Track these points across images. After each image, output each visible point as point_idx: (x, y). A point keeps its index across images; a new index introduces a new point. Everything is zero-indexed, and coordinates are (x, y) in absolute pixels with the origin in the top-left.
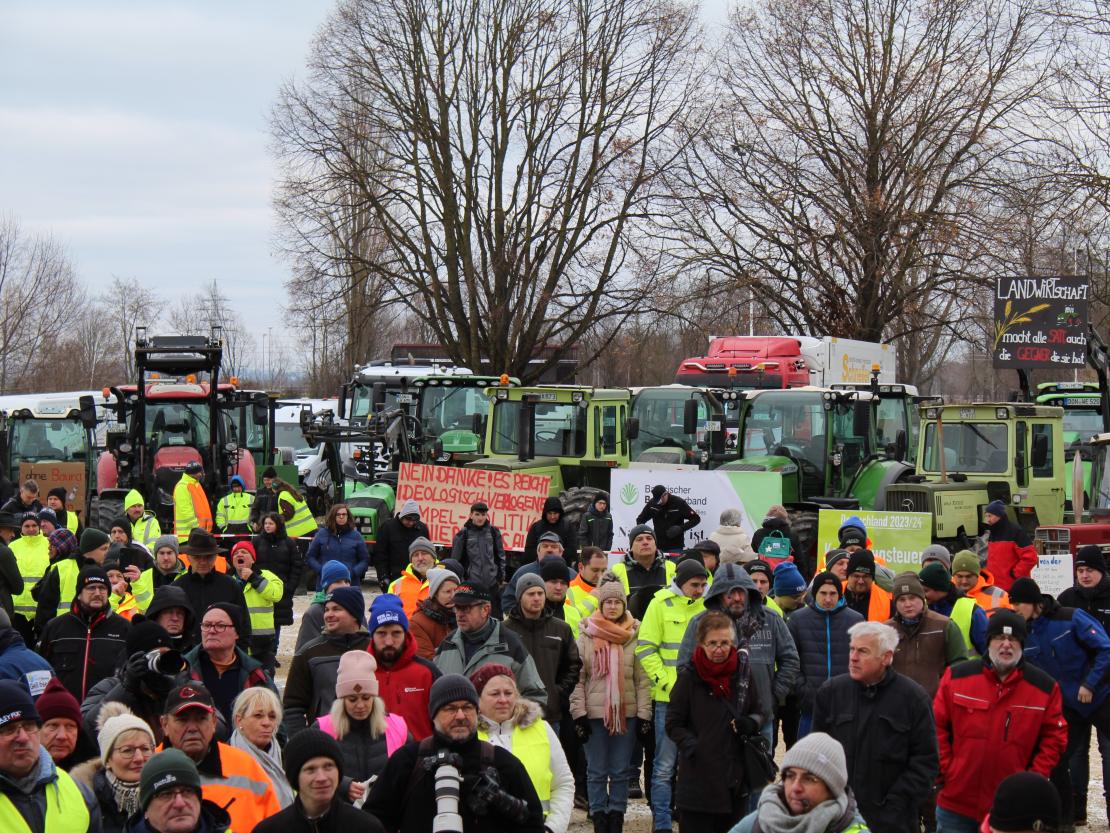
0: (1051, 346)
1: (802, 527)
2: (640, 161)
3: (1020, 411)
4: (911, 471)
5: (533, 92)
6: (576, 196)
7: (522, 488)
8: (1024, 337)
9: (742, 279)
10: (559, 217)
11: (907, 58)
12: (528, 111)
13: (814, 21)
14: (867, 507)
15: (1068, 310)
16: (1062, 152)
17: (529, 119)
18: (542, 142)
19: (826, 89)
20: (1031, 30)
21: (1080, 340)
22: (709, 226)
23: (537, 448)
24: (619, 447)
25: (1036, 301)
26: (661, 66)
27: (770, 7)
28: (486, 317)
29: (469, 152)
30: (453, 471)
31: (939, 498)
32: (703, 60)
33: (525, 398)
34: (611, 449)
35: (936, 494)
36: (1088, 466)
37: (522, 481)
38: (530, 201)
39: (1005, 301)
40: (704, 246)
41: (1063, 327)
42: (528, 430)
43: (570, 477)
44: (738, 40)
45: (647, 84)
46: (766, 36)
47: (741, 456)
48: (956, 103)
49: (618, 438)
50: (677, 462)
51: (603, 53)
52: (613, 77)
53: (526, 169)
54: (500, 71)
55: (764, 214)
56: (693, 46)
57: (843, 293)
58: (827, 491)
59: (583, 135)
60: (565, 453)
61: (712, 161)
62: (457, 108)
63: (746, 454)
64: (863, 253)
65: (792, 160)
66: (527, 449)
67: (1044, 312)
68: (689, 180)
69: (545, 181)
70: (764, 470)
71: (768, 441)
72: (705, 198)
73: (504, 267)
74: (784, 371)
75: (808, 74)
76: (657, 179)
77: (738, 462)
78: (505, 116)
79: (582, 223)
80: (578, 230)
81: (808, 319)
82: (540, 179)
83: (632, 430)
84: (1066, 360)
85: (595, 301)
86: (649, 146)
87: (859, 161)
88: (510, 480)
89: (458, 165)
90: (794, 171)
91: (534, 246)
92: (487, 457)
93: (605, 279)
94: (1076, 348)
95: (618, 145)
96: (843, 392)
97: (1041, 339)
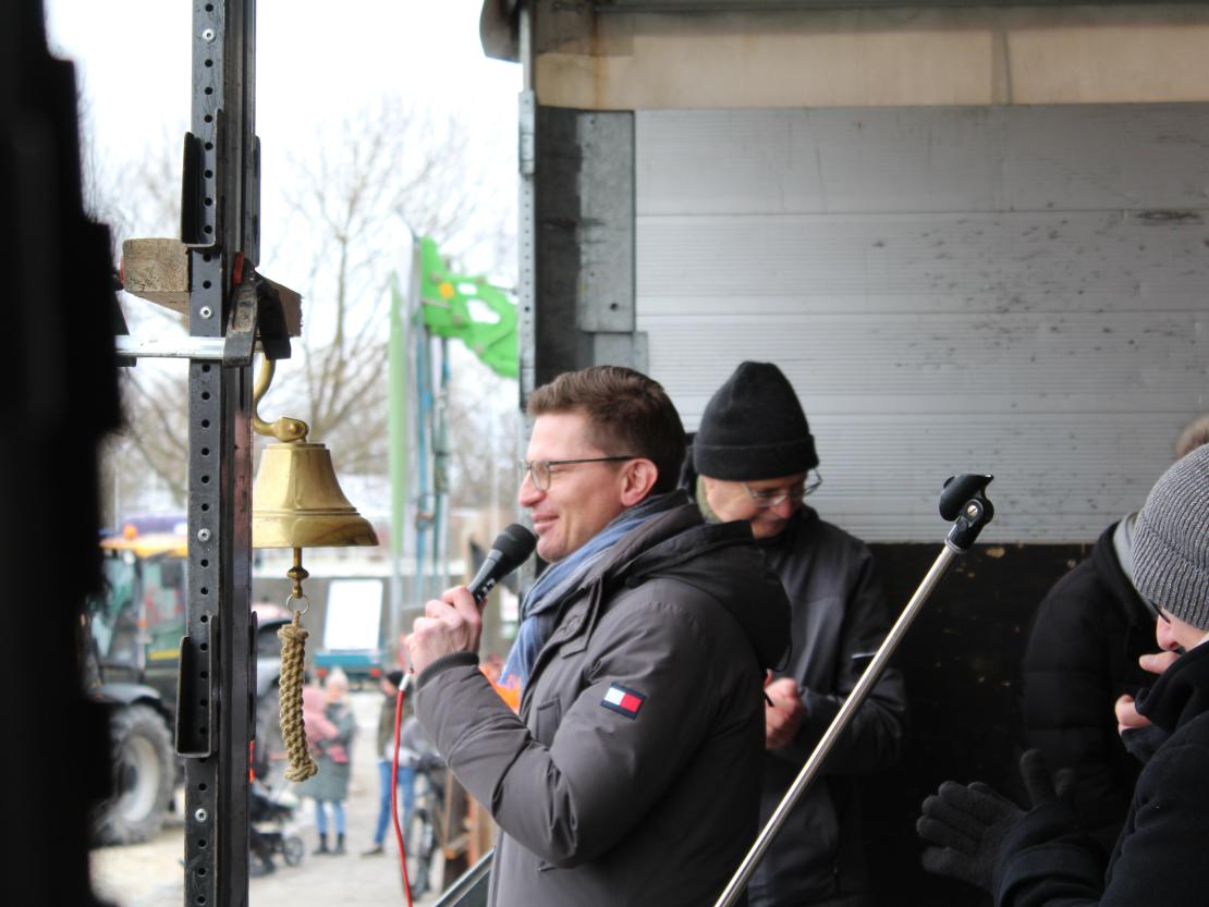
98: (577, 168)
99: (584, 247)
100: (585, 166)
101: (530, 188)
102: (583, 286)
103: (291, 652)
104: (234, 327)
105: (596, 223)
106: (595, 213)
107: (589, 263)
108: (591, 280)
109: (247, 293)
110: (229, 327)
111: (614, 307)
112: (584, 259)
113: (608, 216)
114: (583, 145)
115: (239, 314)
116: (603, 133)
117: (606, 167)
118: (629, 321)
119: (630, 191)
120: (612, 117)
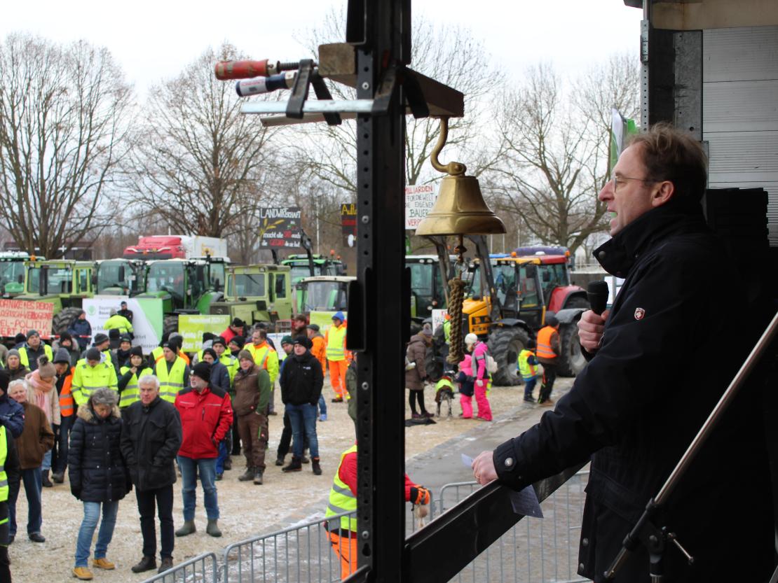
0: (285, 239)
1: (172, 323)
2: (109, 156)
3: (271, 268)
4: (222, 297)
5: (57, 124)
6: (79, 172)
7: (40, 309)
8: (273, 235)
9: (157, 209)
10: (71, 182)
11: (230, 110)
12: (54, 133)
13: (188, 92)
14: (204, 313)
15: (292, 223)
16: (300, 152)
17: (55, 136)
18: (62, 147)
19: (194, 123)
21: (298, 236)
22: (142, 187)
23: (49, 290)
24: (89, 288)
25: (277, 219)
26: (118, 112)
27: (168, 86)
28: (37, 228)
29: (27, 151)
30: (7, 302)
31: (234, 309)
32: (137, 109)
33: (42, 267)
34: (84, 289)
35: (233, 307)
36: (300, 292)
37: (40, 305)
38: (57, 175)
39: (263, 219)
40: (139, 195)
41: (290, 230)
42: (44, 281)
43: (66, 303)
44: (153, 100)
45: (111, 120)
46: (166, 99)
47: (145, 291)
48: (254, 129)
49: (88, 284)
50: (119, 294)
51: (90, 105)
52: (94, 117)
53: (54, 160)
54: (41, 114)
55: (167, 180)
56: (133, 103)
57: (202, 215)
58: (185, 306)
59: (81, 144)
60: (63, 291)
61: (142, 156)
62: (21, 131)
63: (148, 290)
64: (211, 197)
65: (178, 155)
66: (44, 291)
67: (282, 224)
68: (132, 165)
69: (64, 165)
70: (154, 297)
71: (158, 284)
72: (140, 173)
73: (44, 206)
74: (173, 251)
75: (184, 115)
76: (117, 164)
77: (144, 294)
78: (44, 135)
79: (82, 185)
80: (80, 188)
81: (188, 228)
82: (61, 165)
83: (95, 281)
84: (291, 245)
85: (89, 220)
86: (112, 149)
87: (209, 156)
88: (35, 304)
89: (22, 159)
90: (179, 161)
91: (59, 195)
92: (25, 294)
93: (93, 210)
94: (296, 240)
95: (99, 148)
96: (192, 261)
97: (280, 235)
98: (674, 60)
99: (676, 99)
100: (677, 59)
101: (646, 69)
102: (676, 119)
105: (683, 87)
106: (682, 82)
107: (679, 107)
108: (680, 116)
110: (377, 93)
111: (691, 129)
112: (676, 105)
113: (688, 84)
114: (676, 47)
115: (384, 86)
116: (686, 42)
117: (688, 59)
118: (700, 135)
119: (700, 70)
120: (691, 34)
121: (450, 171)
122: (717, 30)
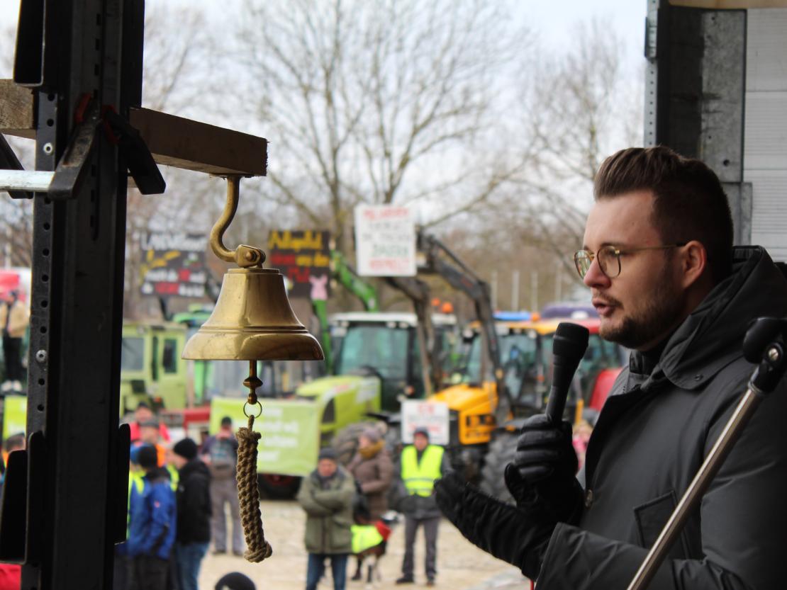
0: (180, 282)
3: (157, 329)
8: (161, 276)
15: (193, 257)
20: (194, 58)
25: (168, 250)
36: (200, 368)
39: (147, 250)
41: (188, 269)
67: (176, 259)
84: (190, 292)
97: (173, 276)
98: (701, 55)
99: (704, 116)
100: (706, 53)
101: (654, 68)
102: (702, 147)
103: (245, 451)
104: (66, 162)
105: (714, 97)
106: (714, 89)
107: (707, 129)
108: (709, 142)
109: (87, 132)
111: (726, 163)
112: (704, 125)
113: (723, 92)
114: (705, 36)
115: (76, 150)
116: (722, 27)
117: (723, 53)
118: (738, 174)
119: (741, 72)
120: (729, 15)
121: (240, 261)
122: (768, 10)
